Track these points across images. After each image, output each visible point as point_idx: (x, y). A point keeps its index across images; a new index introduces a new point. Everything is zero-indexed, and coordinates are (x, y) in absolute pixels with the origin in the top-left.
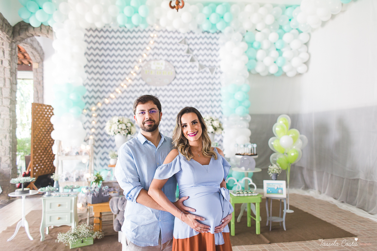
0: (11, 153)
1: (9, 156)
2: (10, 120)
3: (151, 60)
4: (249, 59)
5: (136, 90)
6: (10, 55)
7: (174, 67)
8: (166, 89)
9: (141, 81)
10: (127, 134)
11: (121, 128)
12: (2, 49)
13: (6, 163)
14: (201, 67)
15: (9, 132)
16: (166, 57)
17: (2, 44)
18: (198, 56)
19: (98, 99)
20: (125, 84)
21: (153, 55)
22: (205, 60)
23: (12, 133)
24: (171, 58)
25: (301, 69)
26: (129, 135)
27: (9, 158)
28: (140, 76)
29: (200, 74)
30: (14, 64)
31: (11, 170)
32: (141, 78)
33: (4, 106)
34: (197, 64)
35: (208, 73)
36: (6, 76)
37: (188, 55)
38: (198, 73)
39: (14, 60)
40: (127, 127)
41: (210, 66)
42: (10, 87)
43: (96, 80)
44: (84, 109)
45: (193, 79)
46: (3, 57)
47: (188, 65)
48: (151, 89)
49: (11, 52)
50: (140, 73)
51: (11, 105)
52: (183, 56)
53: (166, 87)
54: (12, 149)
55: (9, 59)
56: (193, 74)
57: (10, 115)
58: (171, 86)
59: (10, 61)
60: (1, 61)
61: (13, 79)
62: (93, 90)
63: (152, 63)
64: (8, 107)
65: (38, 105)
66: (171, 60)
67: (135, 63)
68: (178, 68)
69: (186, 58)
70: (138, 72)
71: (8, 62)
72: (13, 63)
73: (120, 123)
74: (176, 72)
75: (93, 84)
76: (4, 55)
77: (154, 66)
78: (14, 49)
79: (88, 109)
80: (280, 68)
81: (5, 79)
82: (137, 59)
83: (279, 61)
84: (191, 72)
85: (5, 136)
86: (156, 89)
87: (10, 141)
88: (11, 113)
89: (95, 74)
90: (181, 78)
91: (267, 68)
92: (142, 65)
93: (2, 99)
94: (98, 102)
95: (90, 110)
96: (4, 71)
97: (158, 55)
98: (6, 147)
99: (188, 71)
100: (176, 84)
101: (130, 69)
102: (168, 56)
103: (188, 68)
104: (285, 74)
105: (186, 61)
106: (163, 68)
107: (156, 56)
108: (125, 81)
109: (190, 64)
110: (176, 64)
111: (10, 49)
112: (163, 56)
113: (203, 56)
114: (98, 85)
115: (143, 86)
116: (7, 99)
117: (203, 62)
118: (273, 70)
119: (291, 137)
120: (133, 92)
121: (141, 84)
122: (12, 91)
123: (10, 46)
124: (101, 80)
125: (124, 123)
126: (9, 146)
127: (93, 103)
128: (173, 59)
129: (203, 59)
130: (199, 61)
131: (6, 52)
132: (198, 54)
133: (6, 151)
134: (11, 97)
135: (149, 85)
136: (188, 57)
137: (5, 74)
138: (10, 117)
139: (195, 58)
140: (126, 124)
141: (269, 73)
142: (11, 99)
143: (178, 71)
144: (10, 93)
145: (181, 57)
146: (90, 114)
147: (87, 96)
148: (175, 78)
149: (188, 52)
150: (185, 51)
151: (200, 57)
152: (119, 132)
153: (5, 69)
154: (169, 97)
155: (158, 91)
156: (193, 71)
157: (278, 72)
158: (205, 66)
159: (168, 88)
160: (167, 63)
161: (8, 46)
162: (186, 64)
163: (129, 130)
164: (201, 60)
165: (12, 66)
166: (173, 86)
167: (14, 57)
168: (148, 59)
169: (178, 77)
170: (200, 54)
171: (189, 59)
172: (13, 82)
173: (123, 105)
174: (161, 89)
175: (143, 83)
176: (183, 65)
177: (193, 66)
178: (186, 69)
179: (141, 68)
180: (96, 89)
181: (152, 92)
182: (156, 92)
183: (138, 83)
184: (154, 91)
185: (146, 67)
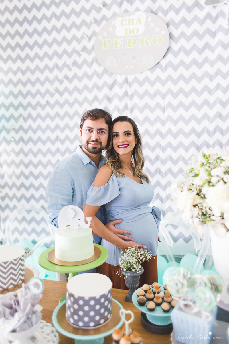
3: (115, 15)
7: (168, 25)
8: (147, 79)
9: (95, 66)
19: (21, 110)
20: (66, 76)
21: (120, 4)
28: (93, 55)
32: (95, 60)
38: (227, 33)
43: (15, 73)
45: (213, 50)
47: (201, 15)
48: (115, 83)
50: (93, 48)
53: (148, 73)
56: (213, 35)
58: (158, 72)
62: (11, 93)
63: (118, 21)
66: (160, 8)
67: (84, 29)
68: (177, 26)
70: (89, 47)
74: (171, 36)
75: (11, 81)
77: (121, 27)
84: (208, 31)
86: (126, 81)
89: (15, 61)
90: (182, 49)
92: (98, 29)
94: (21, 115)
95: (8, 131)
99: (201, 30)
100: (170, 64)
101: (74, 43)
103: (202, 22)
106: (142, 29)
108: (65, 70)
110: (171, 15)
114: (19, 81)
115: (100, 76)
120: (80, 91)
121: (95, 73)
124: (24, 73)
127: (12, 116)
128: (166, 6)
135: (111, 74)
143: (176, 33)
146: (8, 137)
147: (3, 105)
148: (169, 49)
155: (130, 85)
156: (213, 27)
159: (152, 77)
160: (151, 17)
162: (196, 11)
166: (164, 69)
168: (108, 14)
169: (175, 47)
173: (62, 118)
174: (136, 80)
175: (100, 70)
176: (189, 17)
177: (214, 14)
178: (196, 26)
179: (94, 39)
180: (16, 91)
181: (116, 89)
182: (126, 87)
183: (90, 72)
184: (121, 87)
185: (105, 34)
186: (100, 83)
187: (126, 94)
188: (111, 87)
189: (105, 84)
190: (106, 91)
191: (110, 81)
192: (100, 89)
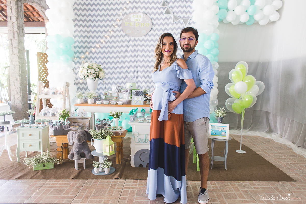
0: (21, 92)
1: (20, 94)
2: (20, 66)
3: (130, 13)
4: (220, 9)
5: (117, 41)
6: (16, 12)
7: (151, 19)
8: (143, 39)
9: (122, 32)
10: (95, 78)
11: (90, 73)
12: (10, 7)
13: (18, 100)
14: (176, 18)
15: (19, 75)
16: (144, 10)
17: (10, 2)
18: (173, 8)
19: (86, 49)
20: (108, 36)
21: (132, 9)
22: (180, 11)
23: (22, 76)
24: (148, 10)
25: (274, 17)
26: (97, 79)
27: (20, 96)
28: (121, 28)
29: (175, 25)
30: (21, 20)
31: (22, 105)
32: (122, 30)
33: (14, 54)
34: (172, 15)
35: (182, 24)
36: (14, 30)
37: (164, 7)
38: (173, 25)
39: (20, 16)
40: (95, 72)
41: (184, 17)
42: (18, 39)
43: (84, 32)
44: (75, 57)
46: (11, 14)
47: (164, 17)
48: (130, 40)
49: (17, 10)
50: (121, 25)
51: (20, 54)
52: (159, 9)
53: (144, 37)
54: (22, 89)
55: (16, 15)
56: (168, 25)
57: (19, 62)
58: (148, 37)
59: (17, 17)
60: (10, 17)
61: (19, 32)
62: (82, 41)
63: (131, 15)
64: (17, 55)
65: (43, 54)
66: (148, 12)
67: (117, 16)
68: (155, 20)
69: (162, 10)
70: (119, 24)
71: (16, 18)
72: (19, 19)
73: (90, 69)
74: (153, 24)
75: (82, 36)
76: (12, 12)
77: (133, 18)
78: (19, 7)
79: (78, 57)
80: (251, 17)
81: (14, 32)
82: (119, 13)
83: (250, 10)
84: (166, 23)
85: (16, 78)
86: (135, 39)
87: (20, 82)
88: (20, 60)
89: (84, 27)
90: (157, 29)
91: (238, 17)
92: (123, 18)
93: (13, 49)
94: (86, 51)
95: (80, 58)
96: (13, 25)
97: (137, 8)
98: (17, 87)
99: (164, 23)
100: (152, 34)
101: (112, 22)
102: (146, 9)
103: (164, 20)
104: (257, 23)
105: (162, 13)
106: (141, 20)
107: (135, 9)
108: (108, 33)
109: (166, 15)
110: (152, 16)
111: (16, 7)
112: (142, 9)
113: (178, 8)
114: (86, 36)
115: (124, 37)
116: (16, 49)
117: (177, 13)
118: (244, 19)
119: (246, 83)
120: (115, 42)
121: (122, 35)
122: (19, 42)
123: (16, 4)
124: (88, 32)
125: (93, 69)
126: (20, 86)
127: (82, 52)
128: (150, 12)
129: (177, 10)
130: (174, 13)
131: (13, 9)
132: (173, 6)
133: (17, 90)
134: (19, 47)
135: (129, 36)
136: (164, 9)
137: (14, 28)
138: (19, 64)
139: (170, 10)
140: (94, 70)
141: (240, 22)
142: (19, 49)
143: (154, 23)
144: (18, 44)
145: (157, 10)
146: (80, 61)
147: (77, 46)
148: (152, 29)
149: (164, 4)
150: (162, 4)
151: (175, 9)
152: (88, 76)
153: (14, 24)
154: (146, 46)
155: (137, 41)
156: (168, 22)
157: (249, 21)
158: (180, 17)
159: (145, 39)
160: (145, 16)
161: (14, 5)
162: (162, 15)
163: (97, 74)
164: (176, 11)
165: (18, 21)
166: (150, 36)
167: (20, 13)
168: (128, 12)
169: (154, 28)
170: (175, 6)
171: (164, 12)
172: (20, 35)
174: (139, 39)
175: (124, 34)
176: (159, 17)
177: (168, 17)
178: (161, 21)
179: (121, 21)
180: (84, 40)
181: (131, 42)
182: (135, 42)
183: (119, 34)
184: (133, 41)
185: (126, 20)
186: (124, 39)
187: (135, 45)
188: (129, 42)
189: (126, 40)
190: (126, 43)
191: (128, 39)
192: (124, 42)
